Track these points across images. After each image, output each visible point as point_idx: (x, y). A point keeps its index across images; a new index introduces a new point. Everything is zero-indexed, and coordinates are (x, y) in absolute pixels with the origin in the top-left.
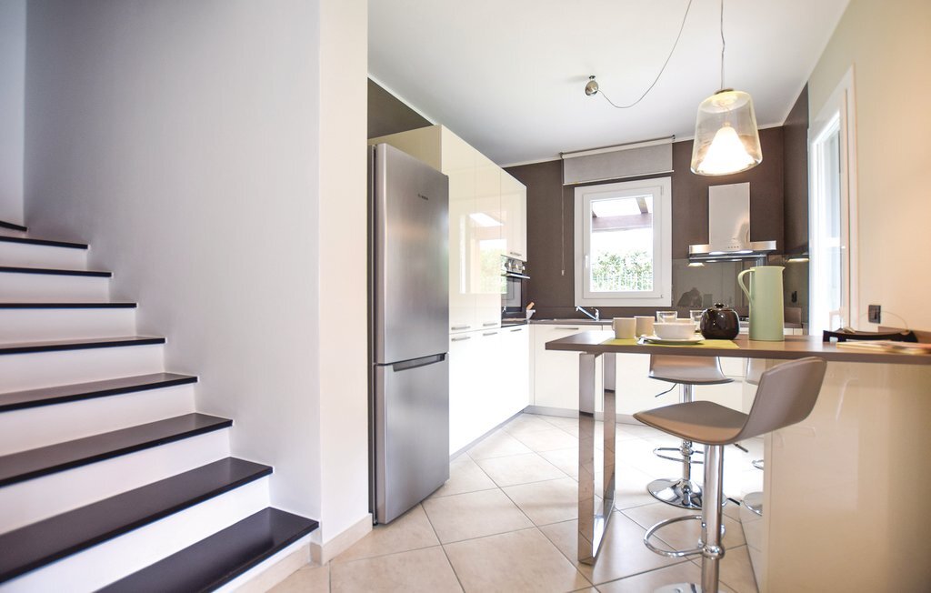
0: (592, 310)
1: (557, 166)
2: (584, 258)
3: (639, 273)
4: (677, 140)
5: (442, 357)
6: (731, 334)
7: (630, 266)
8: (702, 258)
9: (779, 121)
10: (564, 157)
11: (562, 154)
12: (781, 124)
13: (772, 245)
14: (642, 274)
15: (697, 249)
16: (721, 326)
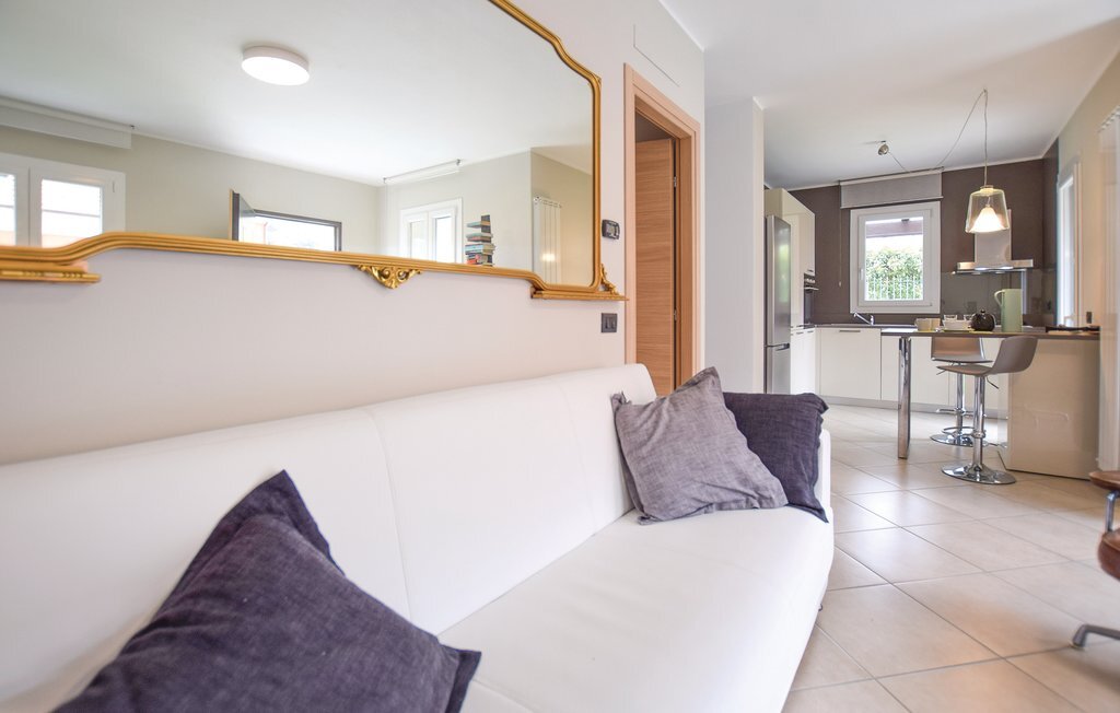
0: (868, 316)
1: (836, 190)
2: (859, 271)
3: (891, 278)
4: (946, 170)
5: (788, 346)
6: (991, 328)
7: (880, 271)
8: (968, 273)
9: (1039, 154)
10: (842, 184)
11: (840, 181)
12: (1040, 157)
13: (1030, 263)
14: (894, 278)
15: (964, 266)
16: (984, 324)
